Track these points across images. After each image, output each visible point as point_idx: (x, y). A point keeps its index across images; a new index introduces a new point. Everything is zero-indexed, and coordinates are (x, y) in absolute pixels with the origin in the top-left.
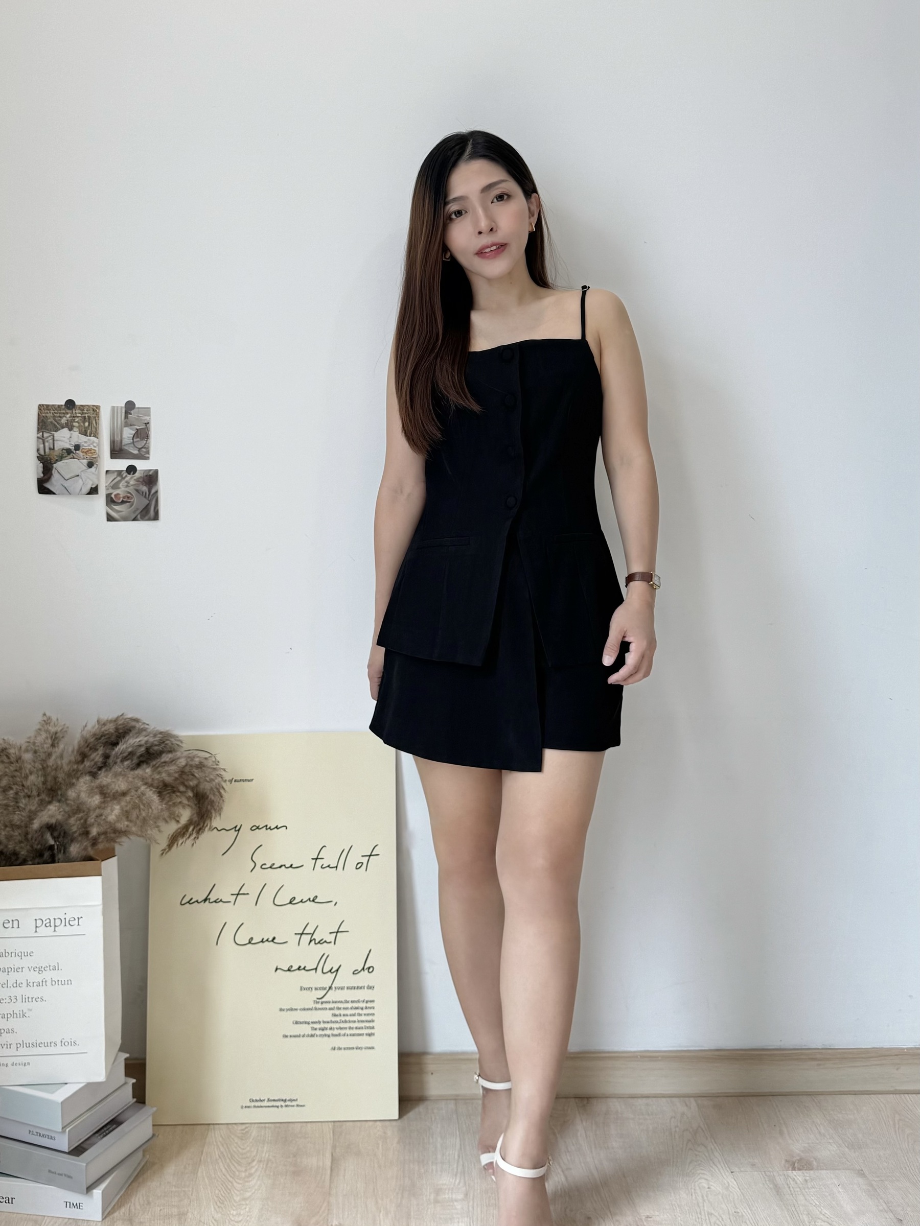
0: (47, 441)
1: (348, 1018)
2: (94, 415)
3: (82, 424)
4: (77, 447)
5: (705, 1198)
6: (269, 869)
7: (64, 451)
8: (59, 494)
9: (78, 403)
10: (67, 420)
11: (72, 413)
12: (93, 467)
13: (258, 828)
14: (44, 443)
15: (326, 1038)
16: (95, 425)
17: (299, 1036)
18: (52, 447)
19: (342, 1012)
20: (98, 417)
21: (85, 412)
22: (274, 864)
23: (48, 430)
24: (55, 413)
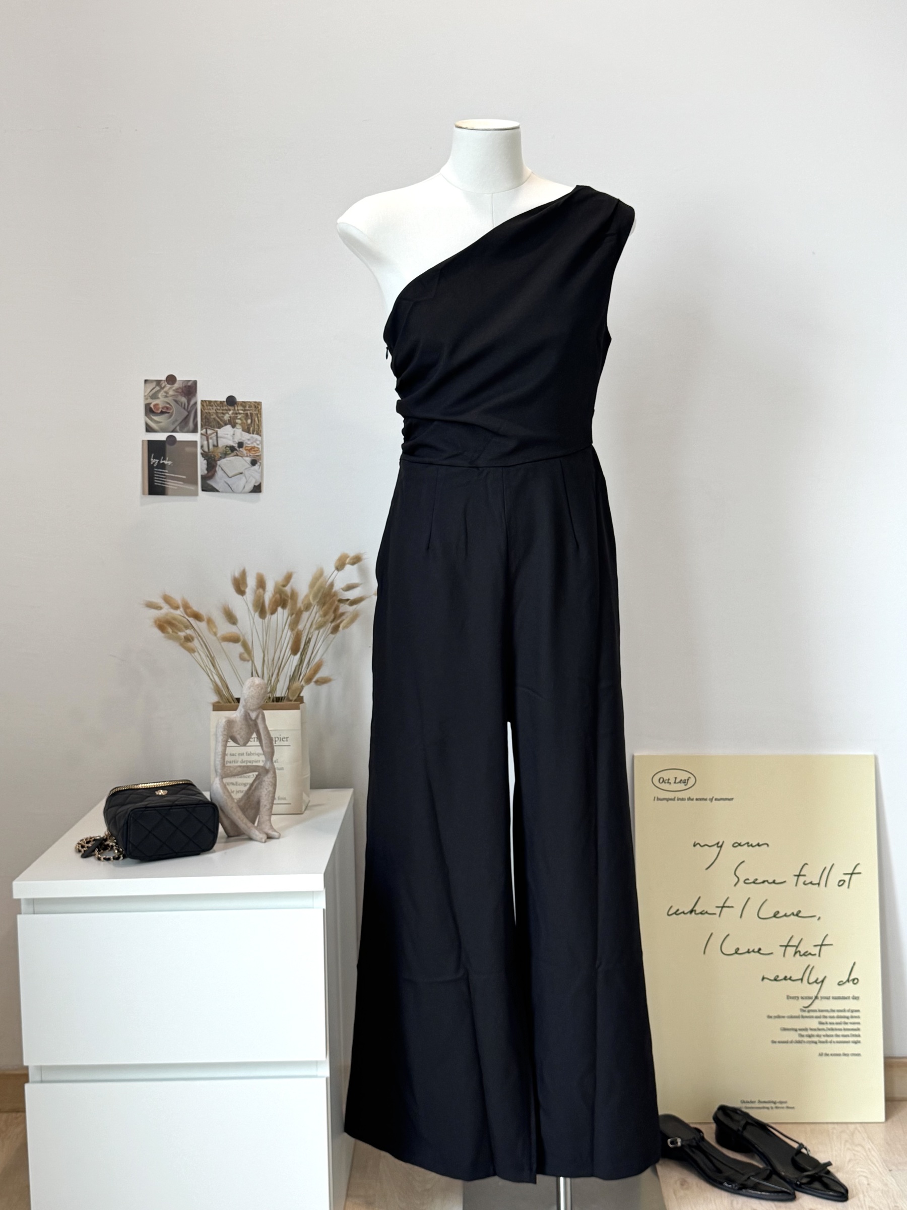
0: (211, 438)
1: (834, 1027)
2: (256, 412)
3: (245, 421)
4: (241, 445)
6: (753, 884)
7: (227, 448)
8: (222, 492)
10: (230, 417)
11: (235, 409)
12: (257, 465)
13: (740, 845)
14: (208, 440)
15: (813, 1045)
16: (257, 422)
17: (786, 1042)
18: (215, 444)
19: (829, 1020)
20: (260, 414)
21: (247, 408)
22: (756, 880)
23: (211, 427)
24: (217, 409)
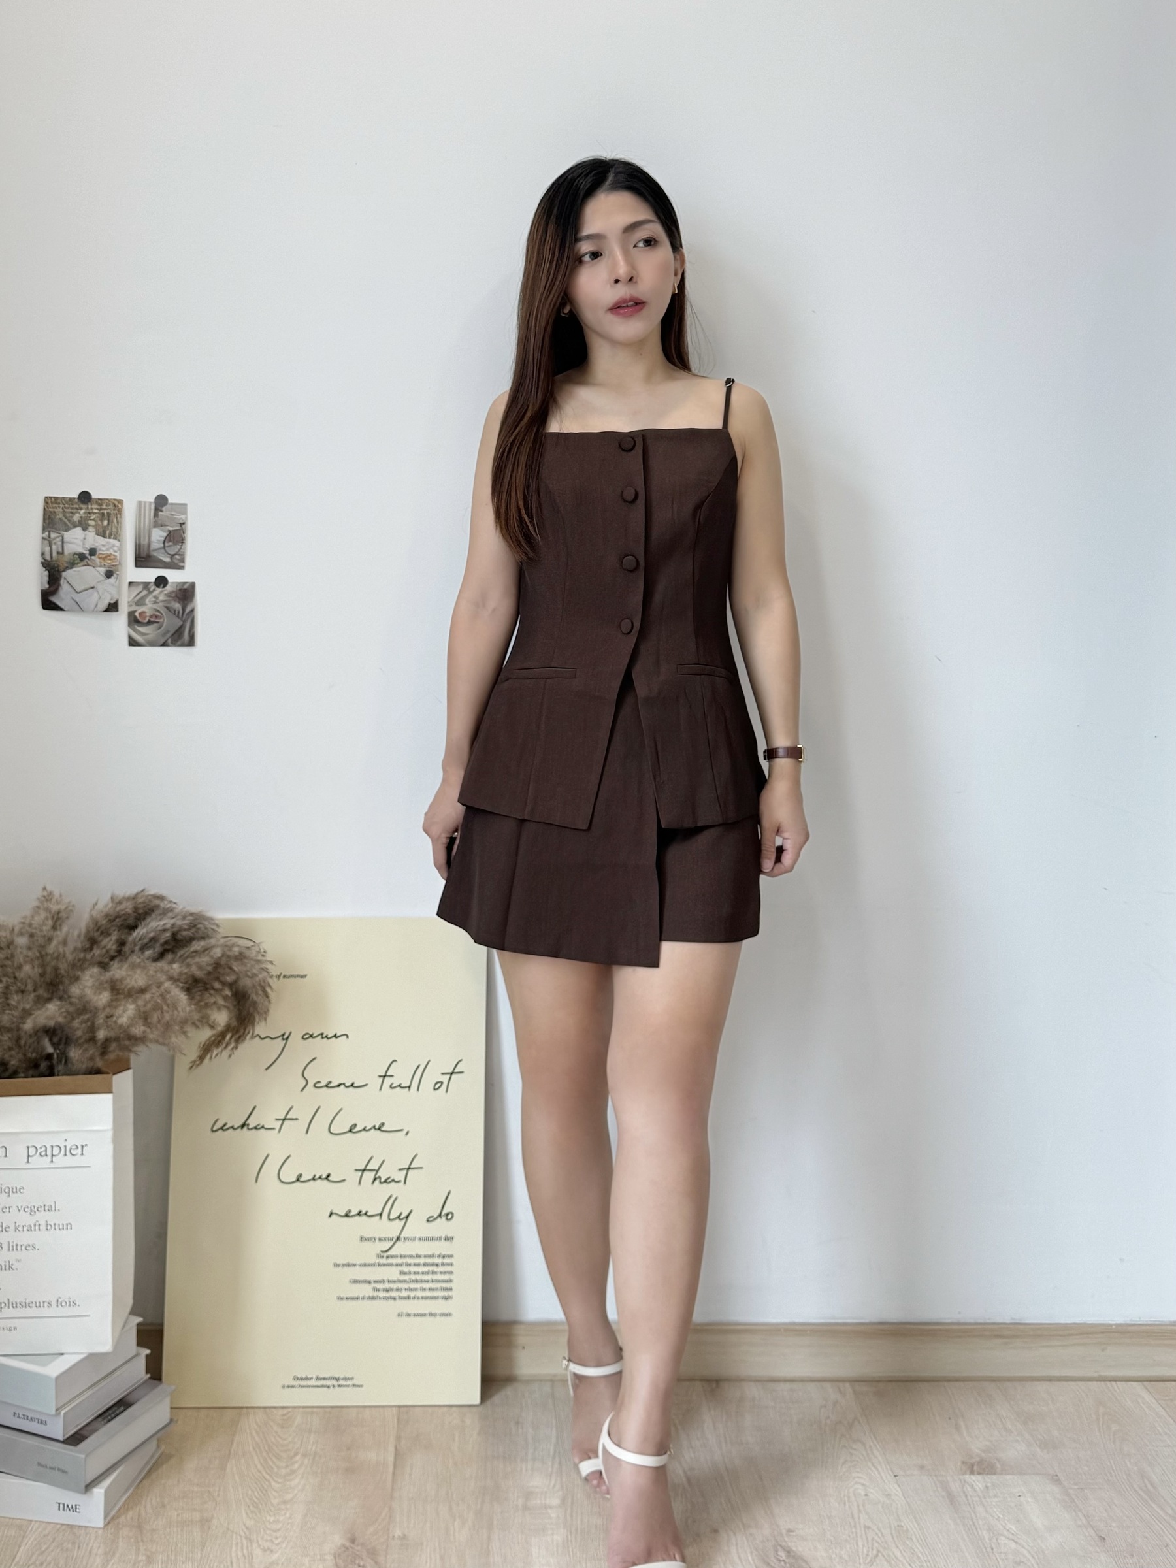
0: (55, 543)
1: (419, 1277)
2: (115, 512)
3: (99, 523)
4: (93, 552)
5: (861, 1508)
6: (325, 1089)
7: (76, 556)
8: (68, 610)
9: (94, 496)
10: (81, 517)
11: (88, 508)
12: (112, 577)
13: (311, 1036)
14: (50, 546)
15: (391, 1302)
16: (116, 524)
17: (357, 1298)
18: (60, 550)
19: (413, 1269)
20: (120, 514)
21: (104, 507)
22: (330, 1082)
23: (56, 529)
24: (65, 508)
